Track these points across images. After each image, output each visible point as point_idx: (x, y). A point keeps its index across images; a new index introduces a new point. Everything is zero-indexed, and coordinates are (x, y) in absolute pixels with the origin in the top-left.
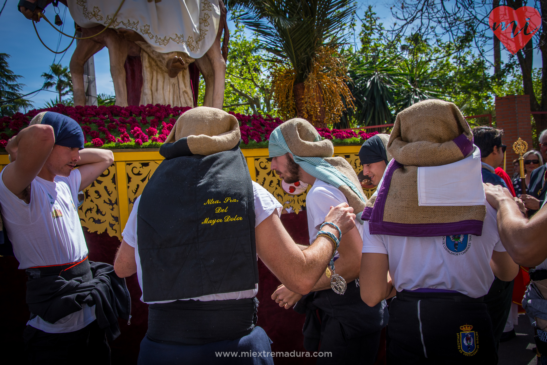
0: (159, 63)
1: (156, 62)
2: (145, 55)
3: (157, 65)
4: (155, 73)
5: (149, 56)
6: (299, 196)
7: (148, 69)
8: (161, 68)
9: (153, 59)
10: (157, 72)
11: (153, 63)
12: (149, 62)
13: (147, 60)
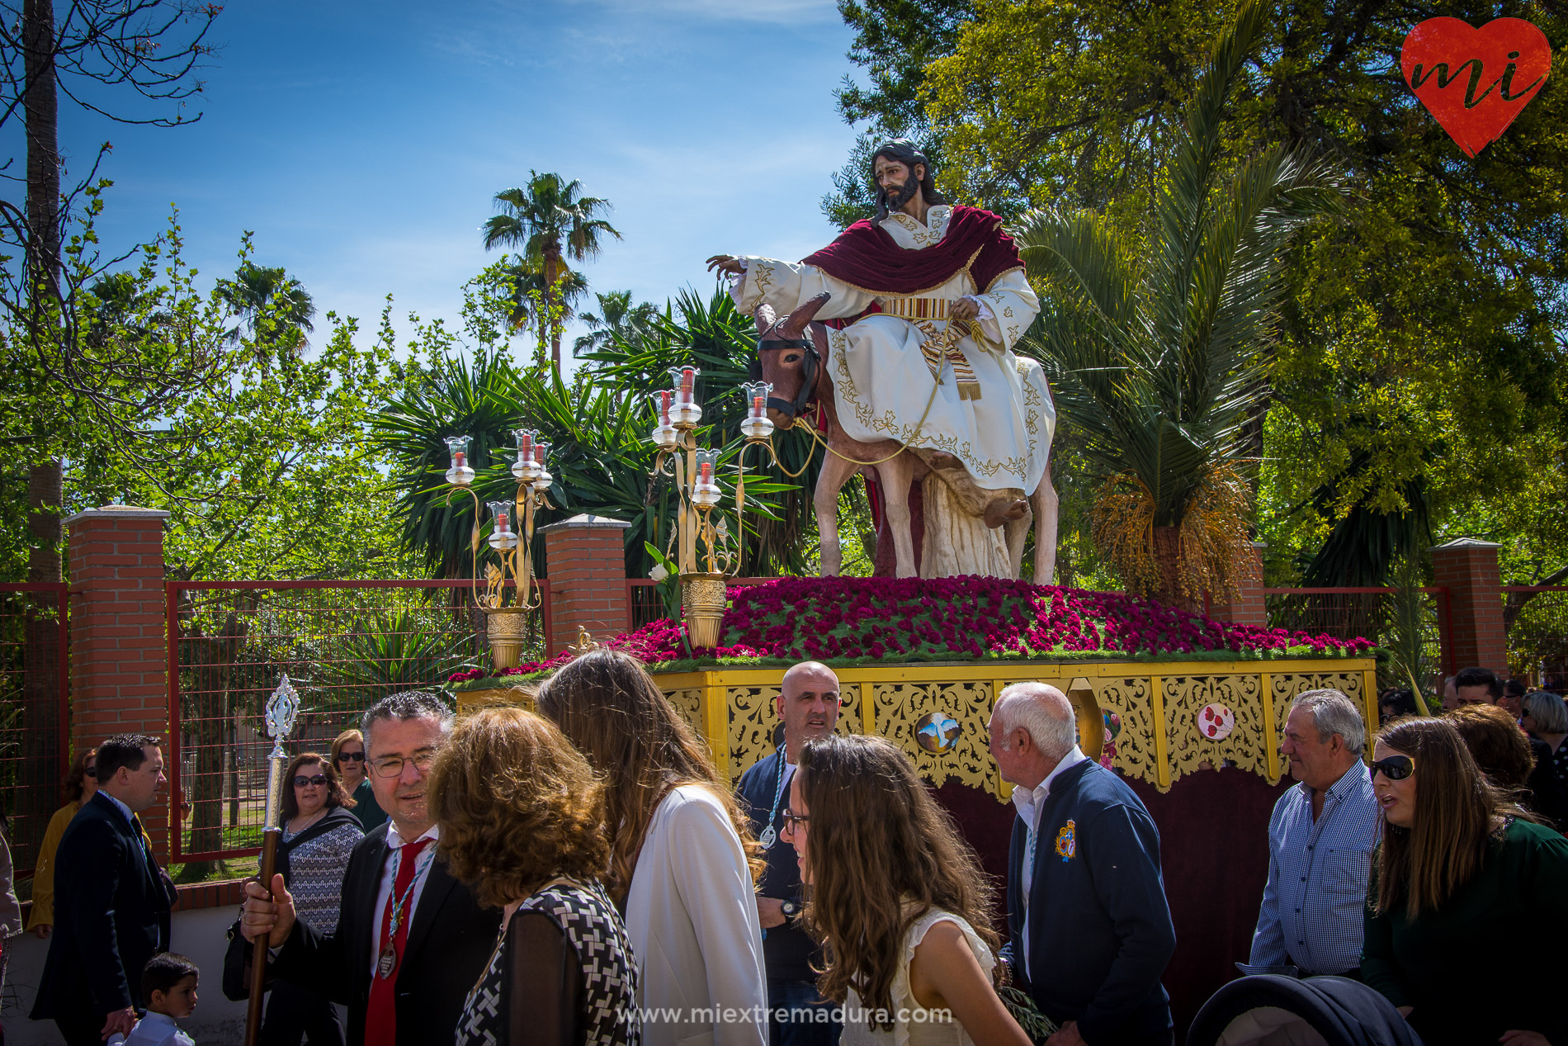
0: (962, 500)
1: (957, 497)
2: (941, 484)
3: (958, 503)
4: (955, 516)
5: (949, 487)
6: (1220, 742)
7: (947, 510)
8: (963, 508)
9: (954, 492)
10: (958, 515)
11: (953, 500)
12: (949, 498)
13: (944, 494)
